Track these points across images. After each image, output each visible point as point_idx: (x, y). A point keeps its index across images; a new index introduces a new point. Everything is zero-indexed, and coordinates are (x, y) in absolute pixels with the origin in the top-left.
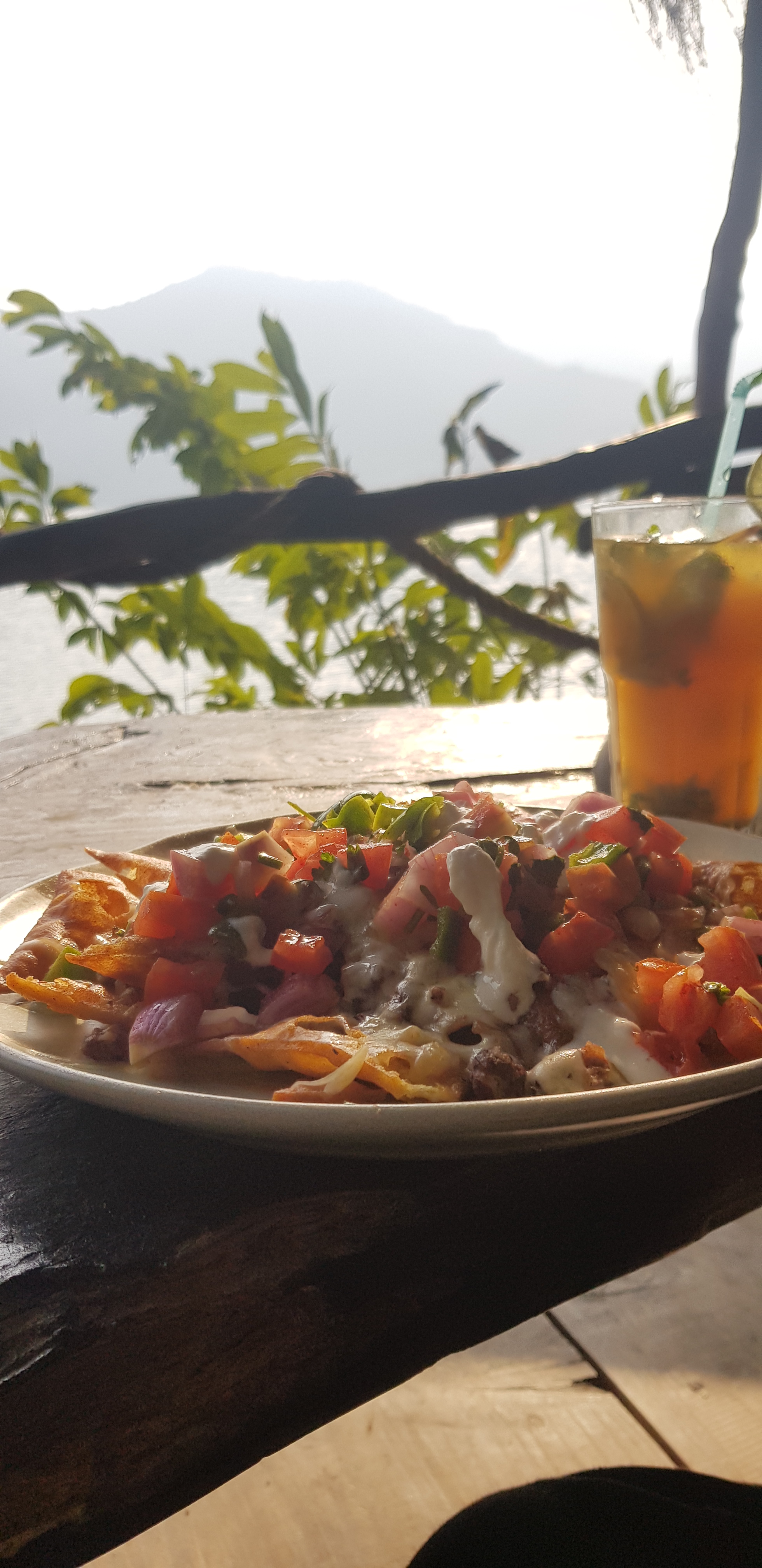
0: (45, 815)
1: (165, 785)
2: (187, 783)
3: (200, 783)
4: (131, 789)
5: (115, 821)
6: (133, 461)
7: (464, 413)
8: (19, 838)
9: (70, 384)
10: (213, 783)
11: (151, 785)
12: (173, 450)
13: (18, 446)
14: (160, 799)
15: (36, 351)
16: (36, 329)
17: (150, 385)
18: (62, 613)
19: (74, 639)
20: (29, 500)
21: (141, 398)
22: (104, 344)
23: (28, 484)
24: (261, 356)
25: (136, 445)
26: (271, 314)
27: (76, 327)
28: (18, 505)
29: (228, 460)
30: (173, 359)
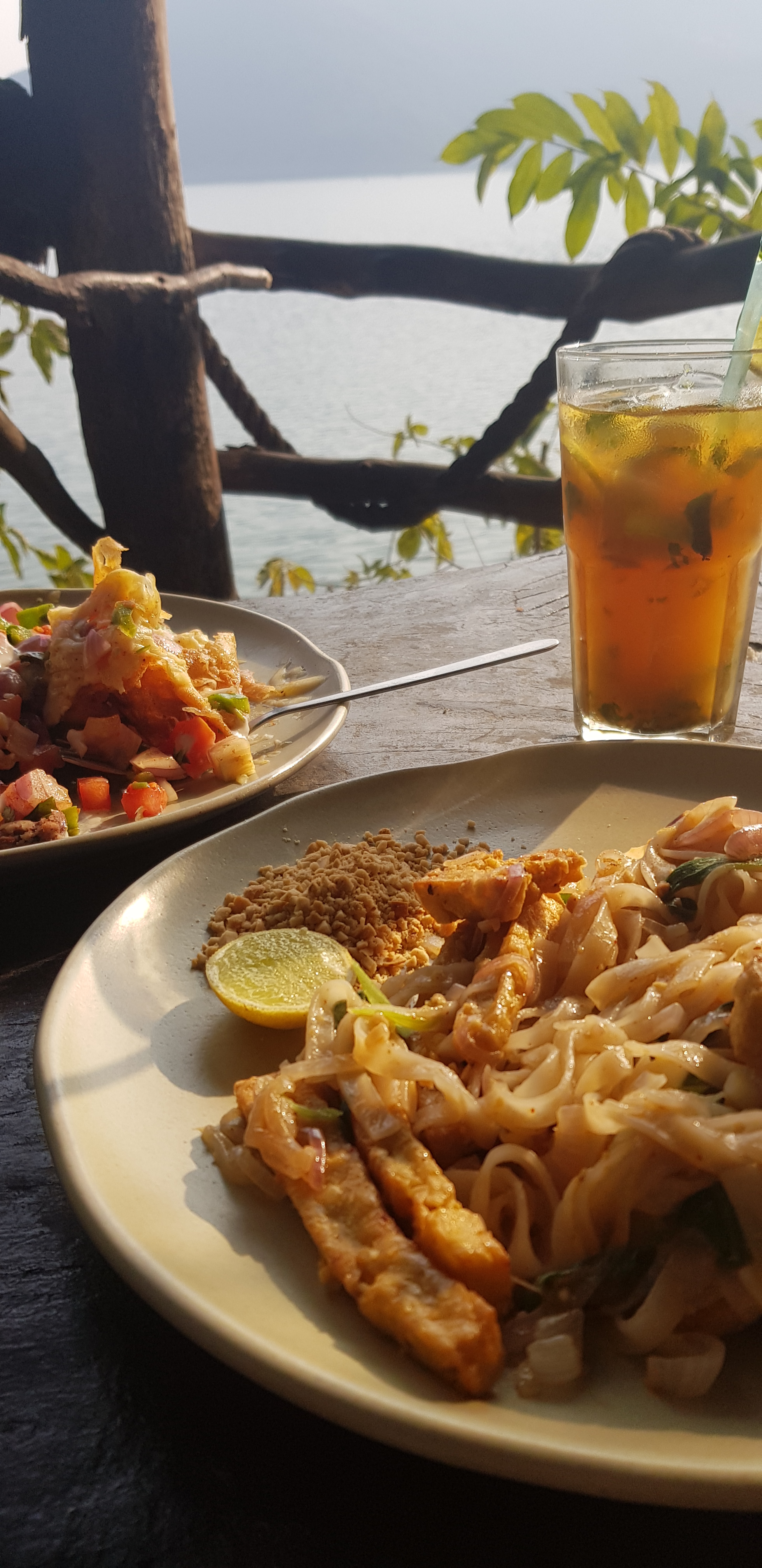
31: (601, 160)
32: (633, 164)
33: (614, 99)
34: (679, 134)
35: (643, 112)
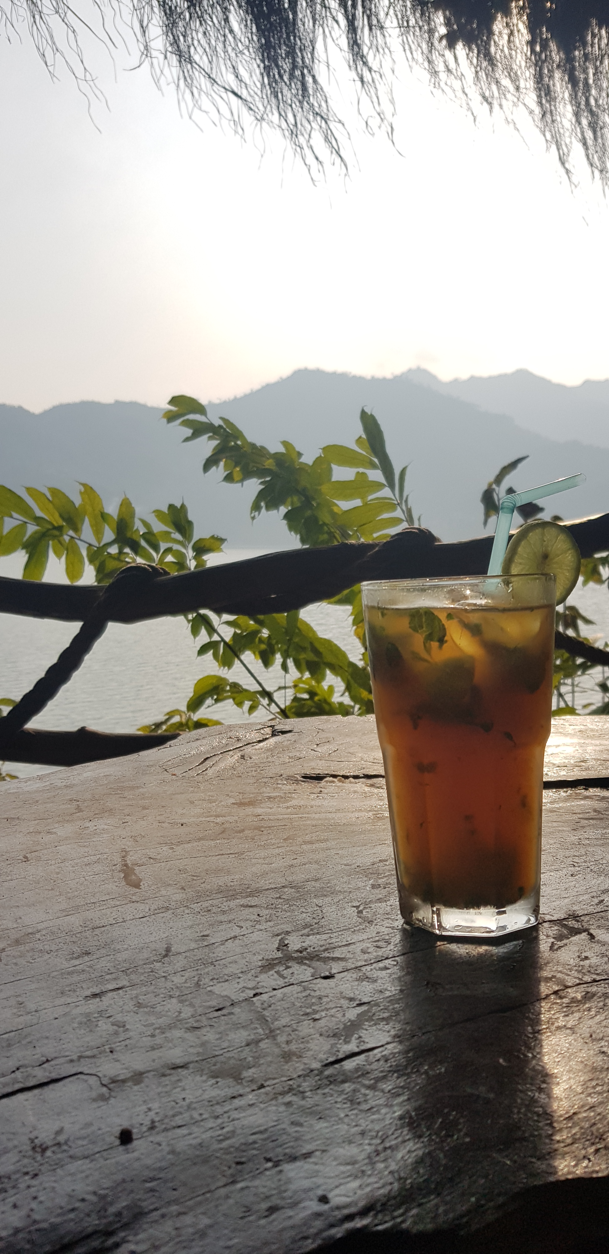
0: (232, 801)
1: (319, 778)
2: (335, 776)
3: (346, 777)
4: (291, 779)
5: (288, 808)
6: (253, 518)
7: (499, 480)
8: (219, 820)
9: (209, 464)
10: (356, 777)
11: (307, 777)
12: (283, 510)
13: (171, 507)
14: (317, 790)
15: (187, 439)
16: (188, 423)
17: (269, 464)
18: (195, 632)
19: (203, 650)
20: (176, 547)
21: (260, 473)
22: (237, 434)
23: (178, 536)
24: (359, 441)
25: (256, 507)
26: (368, 410)
27: (217, 422)
28: (168, 550)
29: (325, 517)
30: (285, 444)
31: (48, 530)
32: (71, 533)
33: (55, 492)
34: (104, 516)
35: (77, 501)
